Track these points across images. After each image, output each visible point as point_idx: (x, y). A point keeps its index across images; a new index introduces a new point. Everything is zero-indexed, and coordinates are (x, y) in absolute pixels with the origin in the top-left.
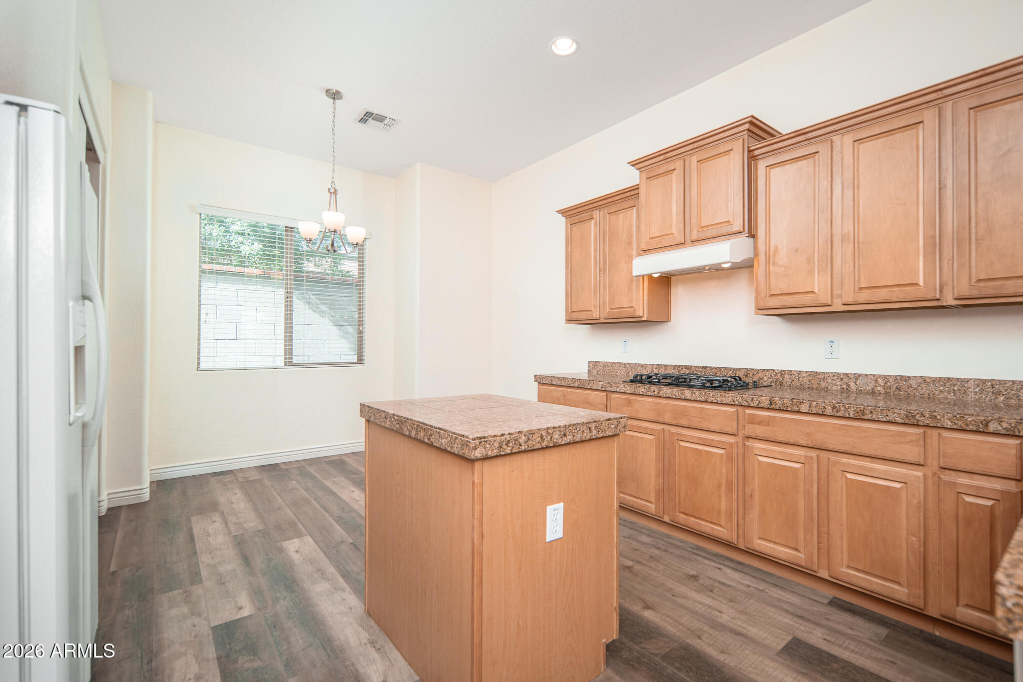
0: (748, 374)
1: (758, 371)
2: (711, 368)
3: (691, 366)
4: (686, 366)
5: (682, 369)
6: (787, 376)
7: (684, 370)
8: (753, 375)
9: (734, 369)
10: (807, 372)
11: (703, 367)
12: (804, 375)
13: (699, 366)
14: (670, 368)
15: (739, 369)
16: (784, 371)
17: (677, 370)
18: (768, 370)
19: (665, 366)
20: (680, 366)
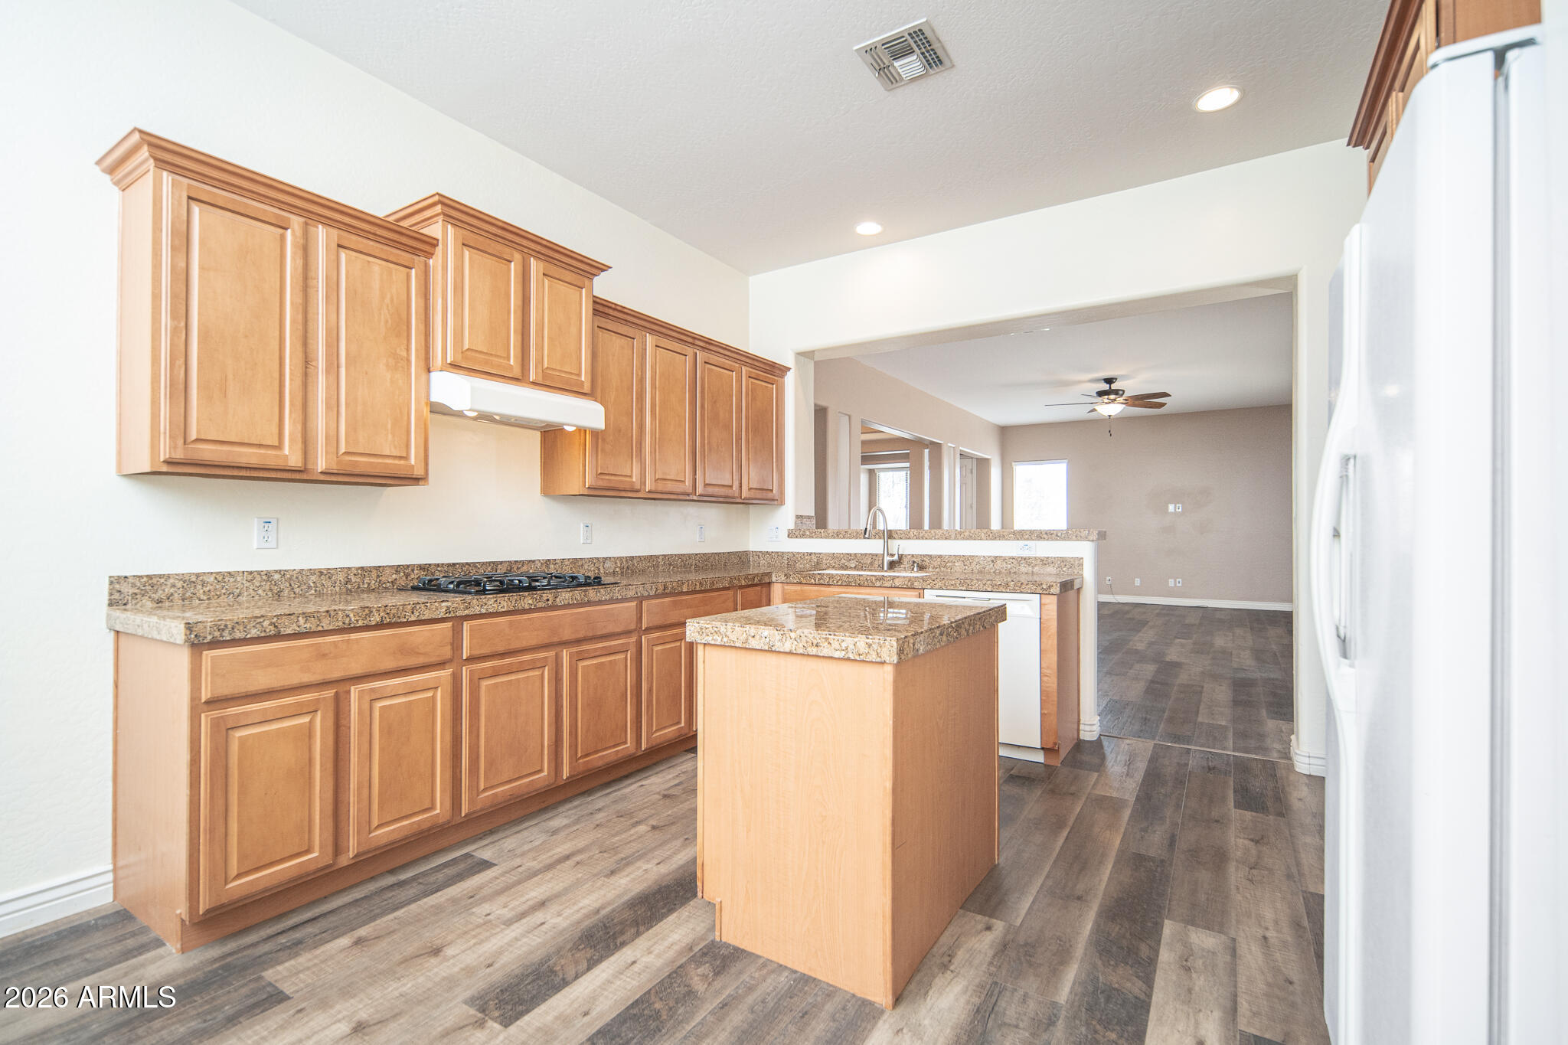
0: (511, 568)
1: (523, 562)
2: (462, 565)
3: (430, 565)
4: (420, 566)
5: (413, 570)
6: (552, 566)
7: (416, 572)
8: (518, 568)
9: (494, 563)
10: (569, 559)
11: (449, 565)
12: (566, 563)
13: (443, 564)
14: (388, 571)
15: (501, 563)
16: (549, 560)
17: (402, 574)
18: (533, 561)
19: (377, 568)
20: (408, 566)
